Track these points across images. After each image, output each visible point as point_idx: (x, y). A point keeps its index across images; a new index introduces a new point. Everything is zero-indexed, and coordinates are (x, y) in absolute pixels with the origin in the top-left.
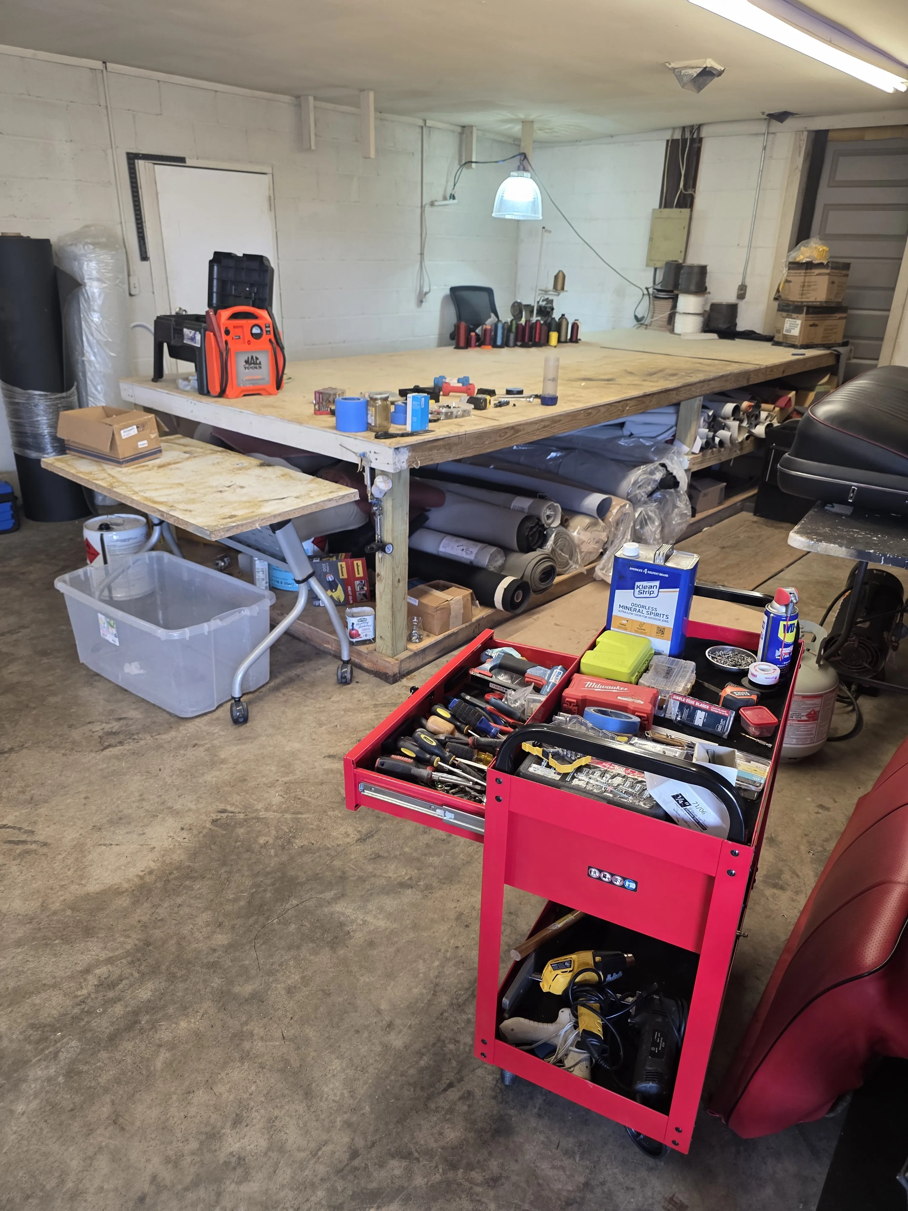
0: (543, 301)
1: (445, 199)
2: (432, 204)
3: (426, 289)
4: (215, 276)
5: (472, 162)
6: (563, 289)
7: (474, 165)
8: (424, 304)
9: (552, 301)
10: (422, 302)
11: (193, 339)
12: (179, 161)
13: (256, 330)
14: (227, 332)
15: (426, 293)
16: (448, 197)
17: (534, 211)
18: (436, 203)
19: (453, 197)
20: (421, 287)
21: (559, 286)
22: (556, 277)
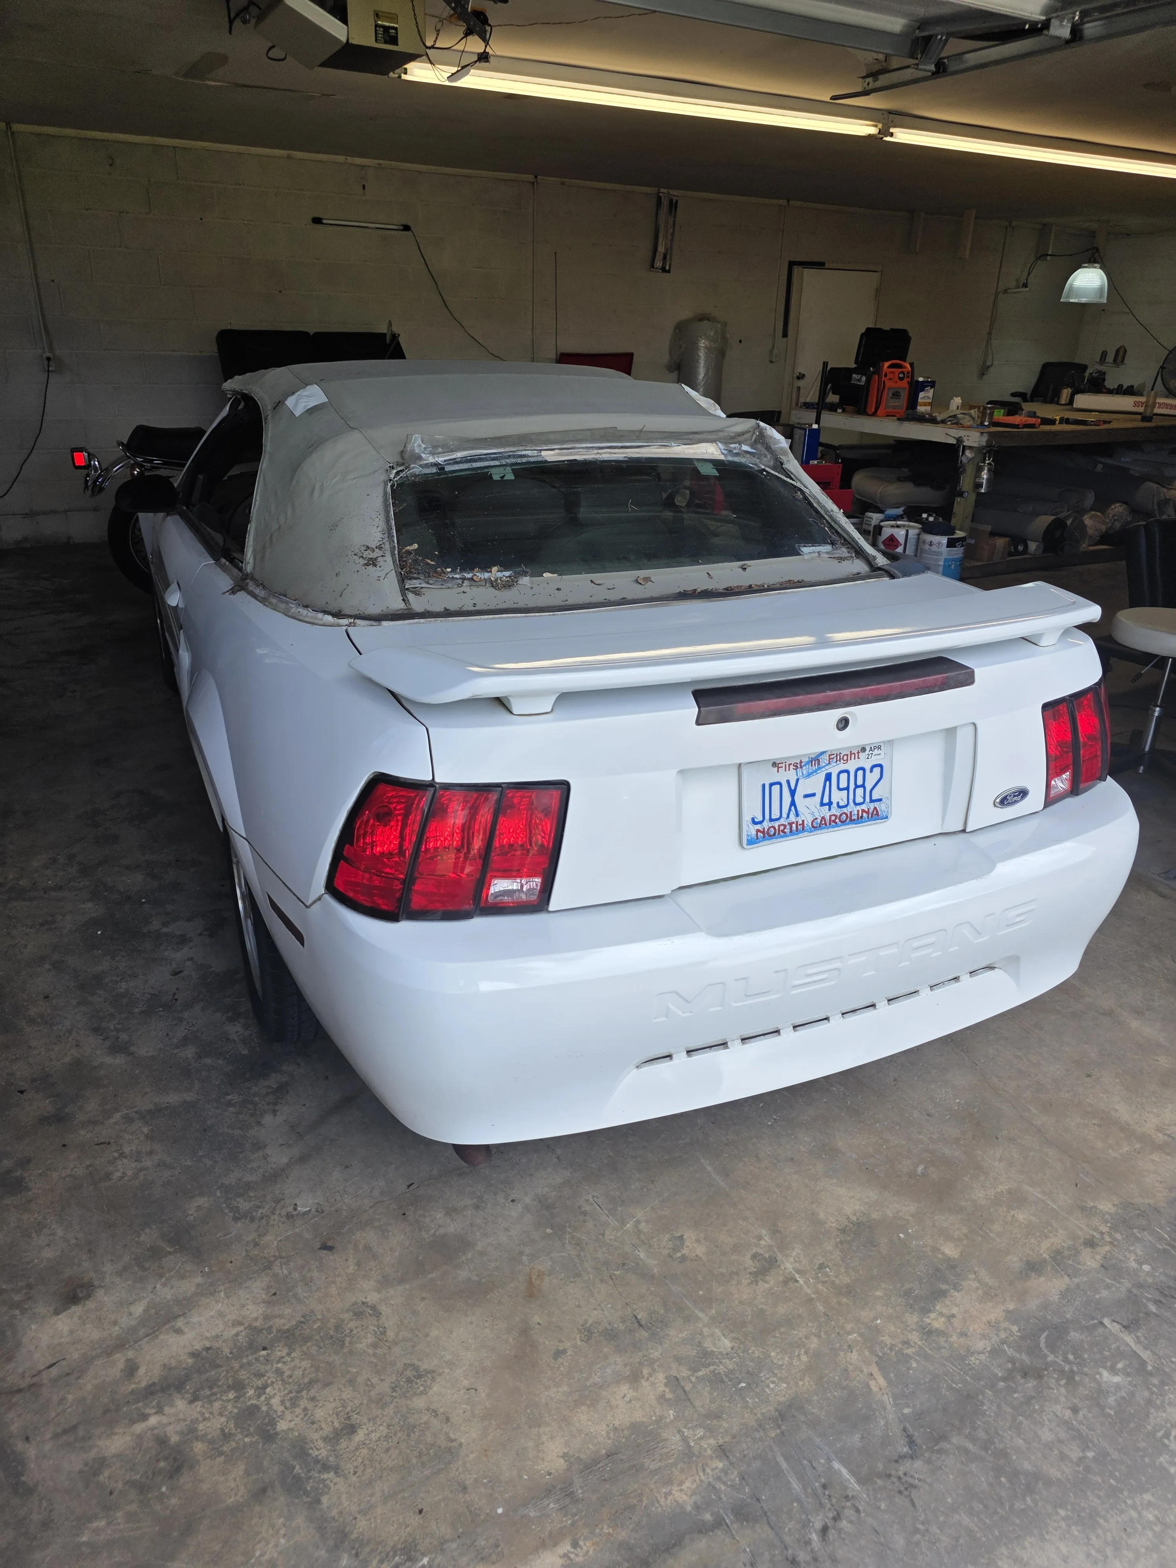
0: (1096, 373)
1: (1018, 287)
2: (1005, 291)
3: (989, 363)
4: (863, 343)
5: (1048, 255)
6: (1123, 361)
7: (1049, 258)
8: (985, 377)
9: (1105, 373)
10: (983, 374)
11: (859, 380)
12: (820, 265)
13: (901, 376)
14: (886, 375)
15: (989, 367)
16: (1021, 286)
17: (1101, 296)
18: (1009, 291)
19: (1025, 285)
20: (984, 362)
21: (1120, 358)
22: (1118, 351)
